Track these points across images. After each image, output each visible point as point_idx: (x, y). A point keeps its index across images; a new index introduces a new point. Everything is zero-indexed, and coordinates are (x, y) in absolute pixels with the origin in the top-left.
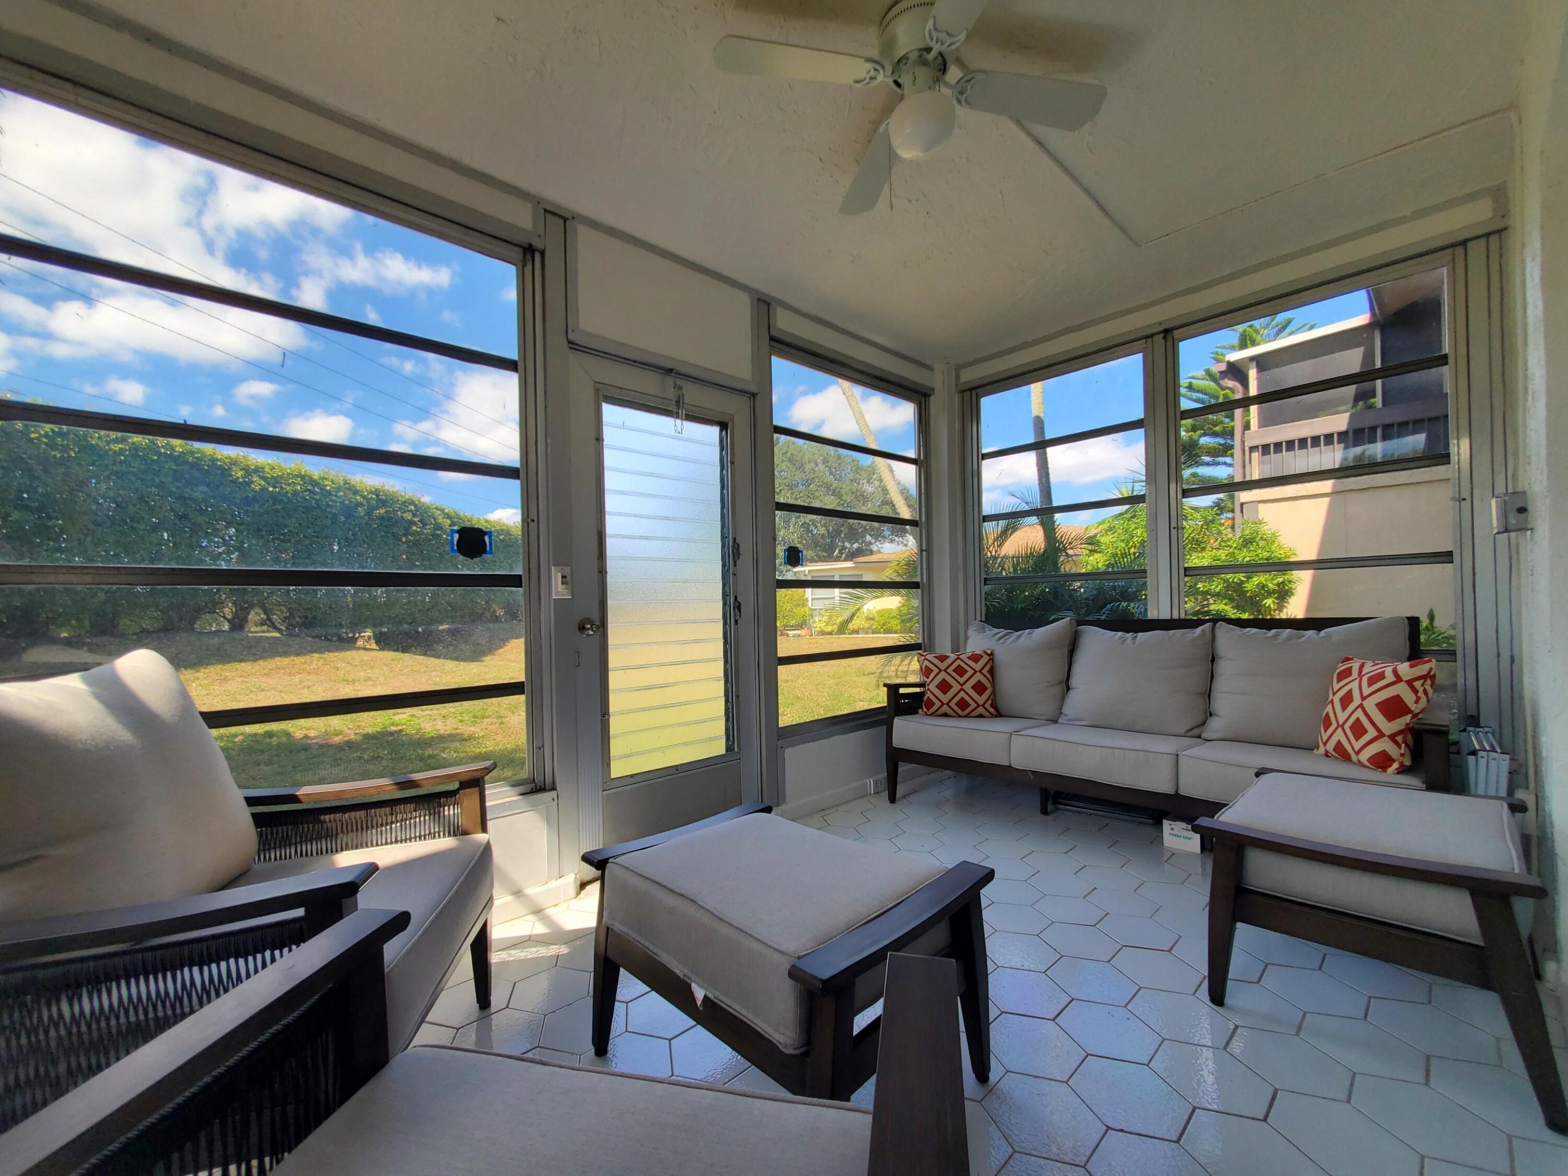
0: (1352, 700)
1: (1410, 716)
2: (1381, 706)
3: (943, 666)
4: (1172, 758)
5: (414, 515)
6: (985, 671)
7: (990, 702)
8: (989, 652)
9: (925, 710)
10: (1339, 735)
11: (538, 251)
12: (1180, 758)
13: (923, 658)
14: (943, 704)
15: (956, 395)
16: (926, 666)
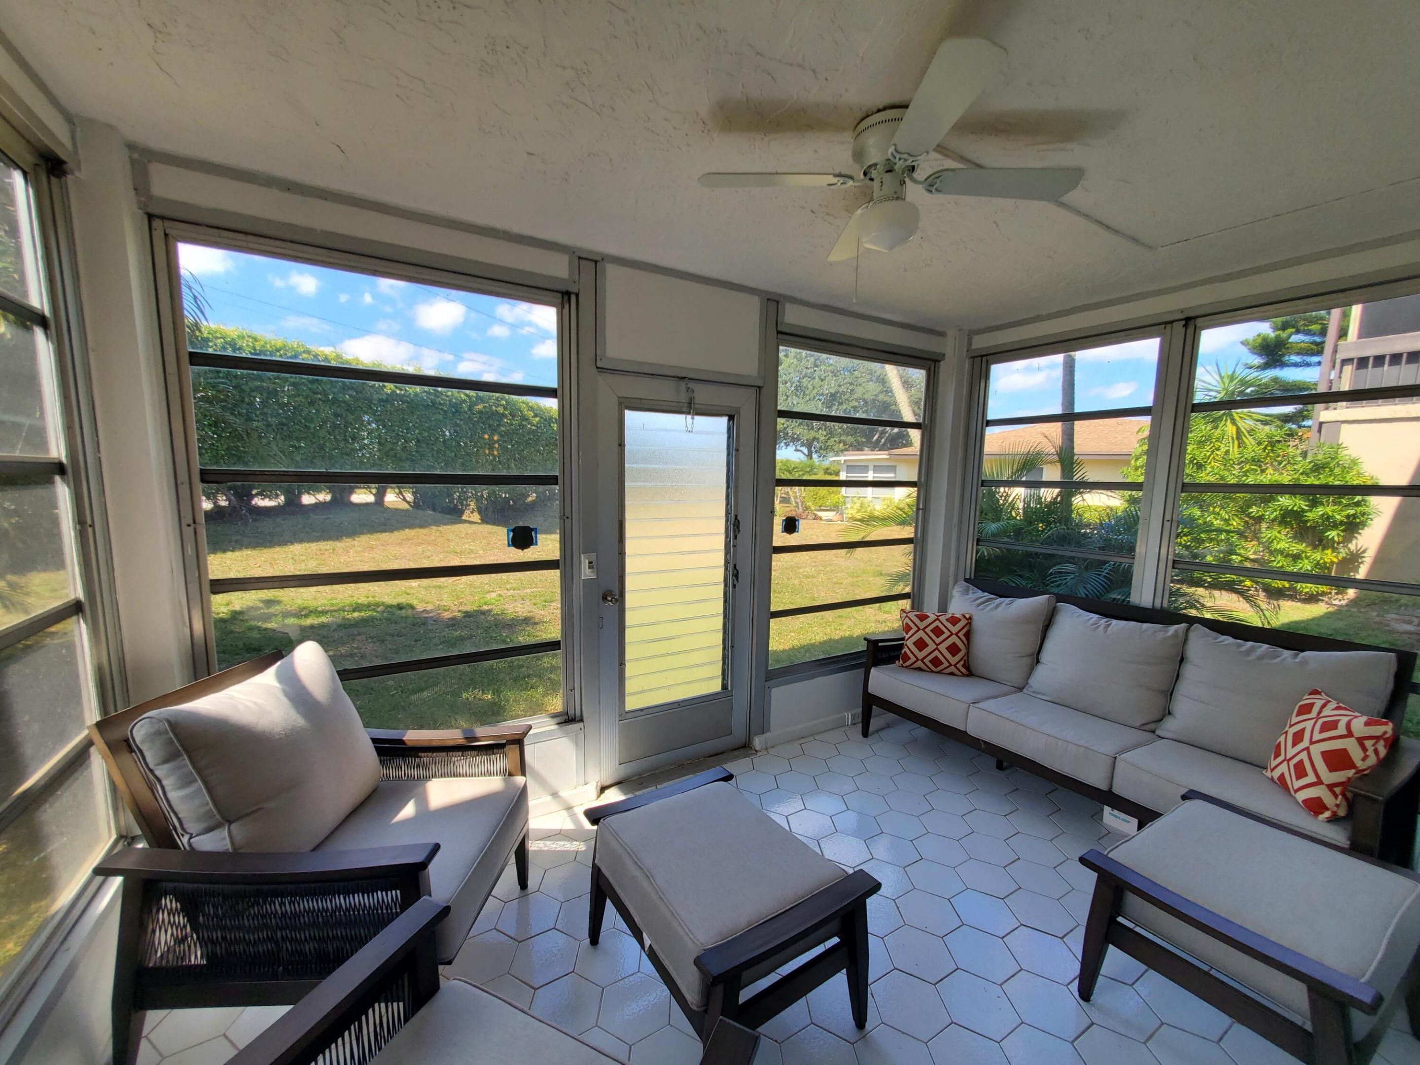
0: (1302, 740)
1: (1353, 771)
2: (1325, 755)
3: (922, 625)
4: (1111, 760)
5: (505, 409)
6: (960, 634)
7: (962, 663)
8: (968, 616)
9: (901, 662)
10: (1283, 768)
11: (573, 293)
12: (1118, 759)
13: (905, 615)
14: (918, 660)
15: (967, 360)
16: (907, 623)
